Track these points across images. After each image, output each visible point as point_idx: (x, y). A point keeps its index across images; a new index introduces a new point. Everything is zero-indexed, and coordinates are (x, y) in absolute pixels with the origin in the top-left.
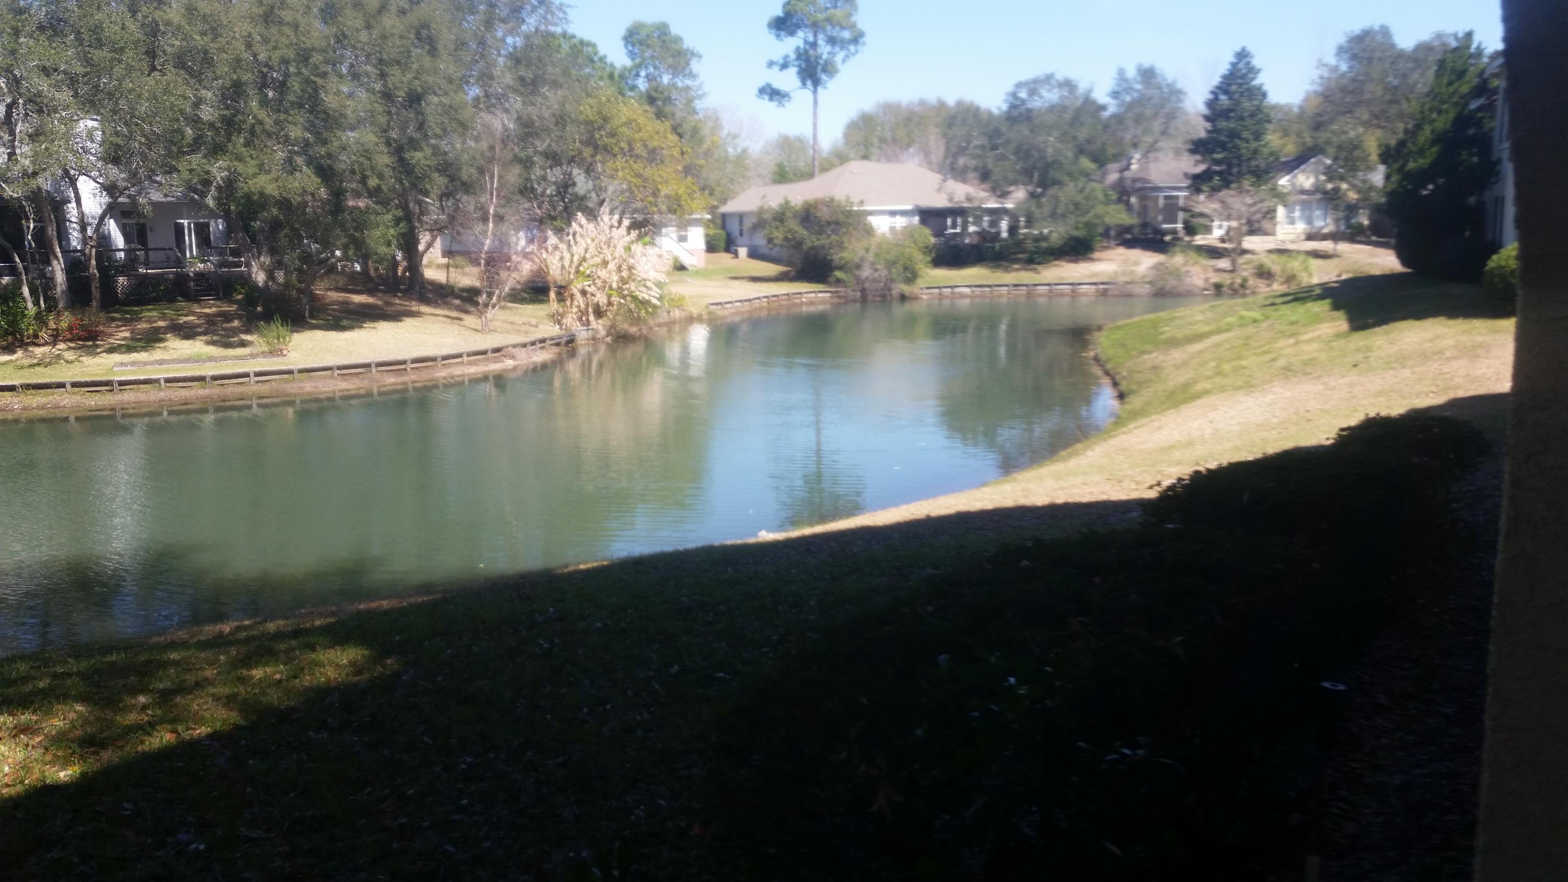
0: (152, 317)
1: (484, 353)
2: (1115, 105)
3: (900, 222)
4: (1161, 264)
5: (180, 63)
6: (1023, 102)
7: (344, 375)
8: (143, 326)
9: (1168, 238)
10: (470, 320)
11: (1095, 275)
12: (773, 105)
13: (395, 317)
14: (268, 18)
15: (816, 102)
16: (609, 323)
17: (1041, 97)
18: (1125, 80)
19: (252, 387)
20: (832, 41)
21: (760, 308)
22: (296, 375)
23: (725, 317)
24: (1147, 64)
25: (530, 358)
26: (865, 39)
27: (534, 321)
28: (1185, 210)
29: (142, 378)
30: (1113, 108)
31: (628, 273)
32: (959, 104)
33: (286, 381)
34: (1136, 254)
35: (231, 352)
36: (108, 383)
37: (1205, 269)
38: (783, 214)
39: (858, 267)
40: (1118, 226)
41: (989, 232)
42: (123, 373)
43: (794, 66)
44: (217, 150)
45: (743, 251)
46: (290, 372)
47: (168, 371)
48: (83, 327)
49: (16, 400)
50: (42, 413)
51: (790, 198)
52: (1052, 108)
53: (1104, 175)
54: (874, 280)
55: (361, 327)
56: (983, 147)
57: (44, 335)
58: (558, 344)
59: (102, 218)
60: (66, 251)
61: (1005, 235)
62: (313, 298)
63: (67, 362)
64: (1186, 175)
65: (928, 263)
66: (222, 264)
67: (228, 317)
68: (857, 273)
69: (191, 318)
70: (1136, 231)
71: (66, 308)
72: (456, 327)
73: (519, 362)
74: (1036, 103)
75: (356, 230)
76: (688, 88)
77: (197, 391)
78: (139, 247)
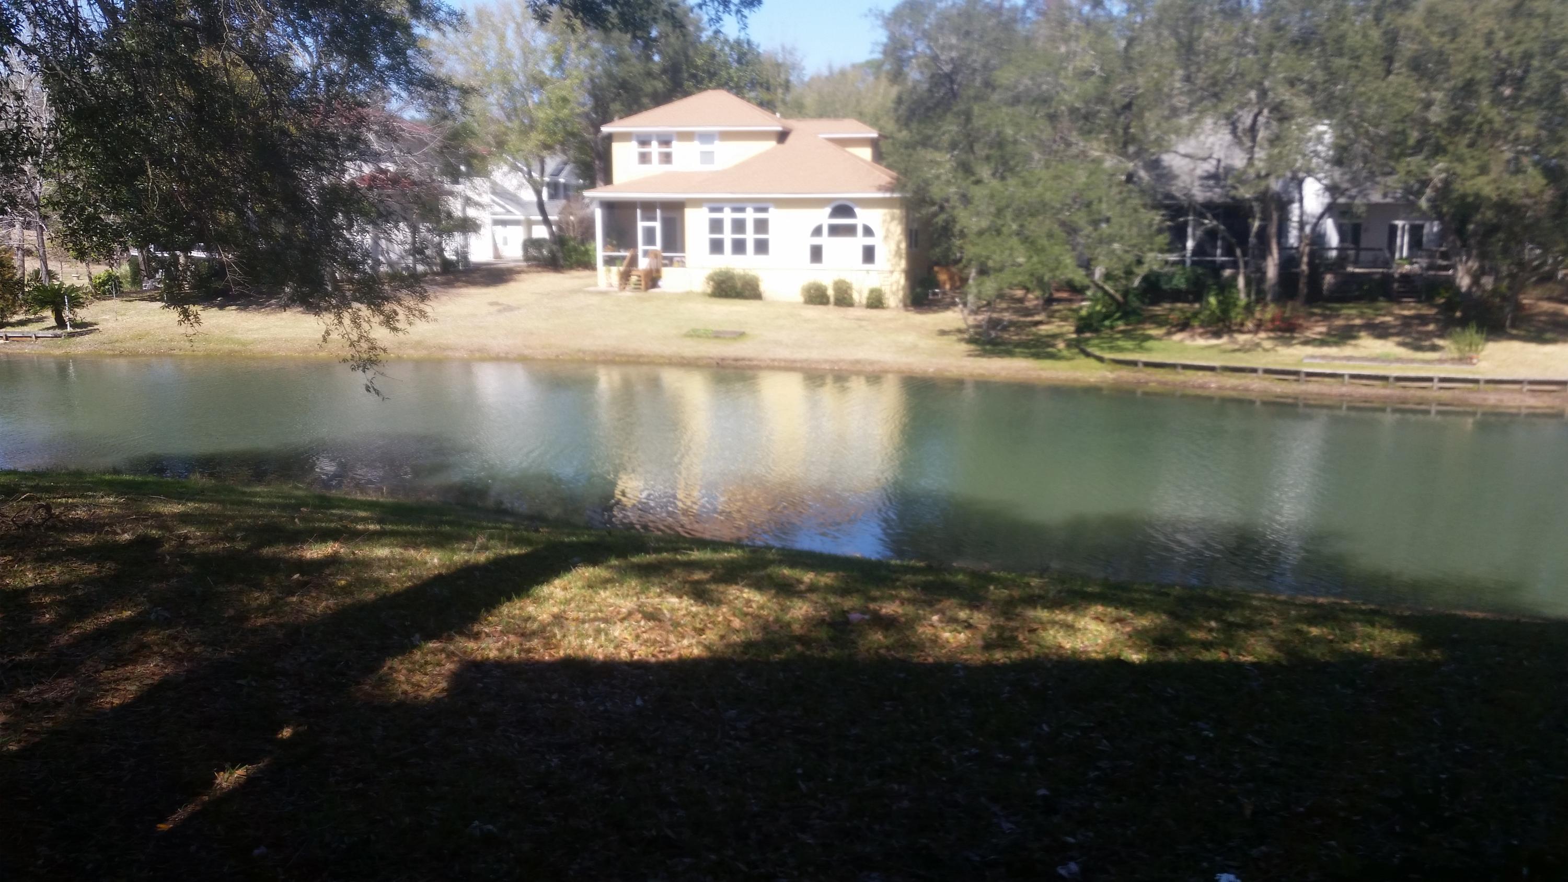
0: (1352, 314)
5: (1416, 66)
7: (1535, 390)
8: (1340, 322)
14: (1516, 12)
19: (1434, 392)
22: (1482, 386)
29: (1329, 371)
33: (1471, 391)
35: (1420, 355)
36: (1296, 373)
42: (1311, 365)
44: (1438, 150)
46: (1476, 381)
47: (1354, 367)
48: (1283, 320)
49: (1214, 379)
50: (1234, 394)
57: (1250, 325)
59: (1321, 216)
60: (1282, 248)
62: (1519, 307)
63: (1264, 350)
66: (1430, 267)
67: (1423, 320)
69: (1388, 319)
71: (1273, 300)
77: (1378, 390)
78: (1352, 246)
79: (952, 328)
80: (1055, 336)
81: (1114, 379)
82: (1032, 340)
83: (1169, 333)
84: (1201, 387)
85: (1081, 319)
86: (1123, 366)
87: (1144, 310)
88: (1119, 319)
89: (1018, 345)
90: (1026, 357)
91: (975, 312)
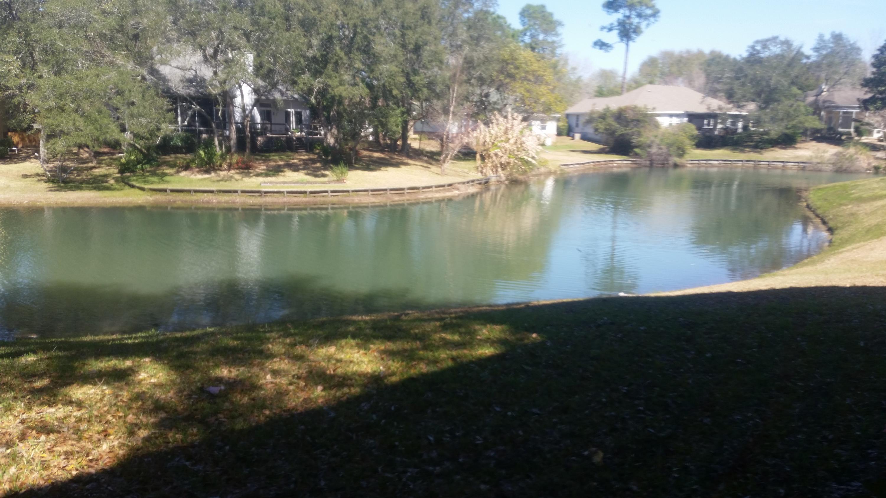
0: (277, 160)
1: (443, 186)
2: (816, 56)
3: (675, 121)
4: (841, 153)
5: (302, 25)
6: (758, 52)
7: (374, 194)
8: (272, 163)
9: (843, 138)
10: (434, 168)
11: (797, 157)
12: (602, 51)
13: (397, 165)
15: (627, 50)
16: (507, 173)
17: (770, 50)
18: (824, 41)
19: (329, 198)
20: (639, 16)
21: (589, 169)
22: (351, 193)
23: (569, 173)
24: (837, 32)
25: (467, 190)
26: (659, 14)
27: (466, 170)
28: (856, 120)
29: (276, 190)
30: (814, 57)
31: (520, 145)
32: (712, 52)
33: (346, 196)
34: (823, 146)
35: (317, 179)
36: (259, 192)
37: (868, 157)
38: (605, 114)
39: (650, 146)
40: (813, 128)
41: (731, 129)
42: (266, 187)
43: (617, 29)
44: (318, 72)
45: (577, 136)
46: (348, 191)
47: (288, 187)
48: (243, 162)
49: (214, 198)
50: (226, 205)
51: (610, 106)
52: (777, 56)
53: (806, 96)
54: (660, 155)
55: (380, 170)
56: (731, 78)
57: (225, 166)
58: (480, 184)
59: (252, 107)
61: (740, 131)
62: (356, 153)
63: (237, 180)
64: (858, 100)
65: (693, 145)
66: (309, 134)
67: (313, 161)
68: (649, 150)
69: (295, 161)
70: (823, 132)
71: (236, 152)
72: (427, 172)
73: (461, 192)
74: (765, 54)
75: (382, 117)
76: (553, 42)
77: (302, 199)
78: (268, 122)
79: (33, 173)
80: (105, 176)
81: (153, 200)
82: (91, 179)
83: (178, 172)
84: (208, 202)
85: (122, 165)
86: (158, 192)
87: (158, 158)
88: (146, 163)
89: (83, 182)
90: (90, 190)
91: (47, 161)
